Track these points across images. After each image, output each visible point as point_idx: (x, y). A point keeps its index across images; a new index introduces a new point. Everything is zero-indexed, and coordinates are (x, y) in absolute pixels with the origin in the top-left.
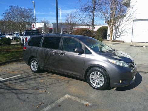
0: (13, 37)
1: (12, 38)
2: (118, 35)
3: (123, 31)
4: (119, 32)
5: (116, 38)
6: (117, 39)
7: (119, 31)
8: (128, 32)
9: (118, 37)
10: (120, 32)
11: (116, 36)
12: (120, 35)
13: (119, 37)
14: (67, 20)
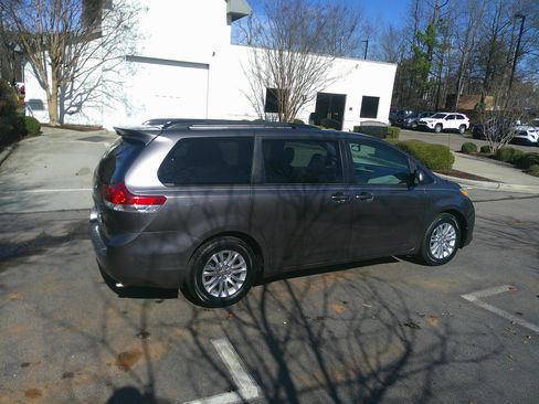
2: (71, 106)
3: (91, 90)
4: (74, 95)
5: (66, 116)
6: (68, 119)
7: (75, 87)
8: (114, 94)
9: (73, 113)
10: (80, 94)
11: (66, 107)
12: (79, 106)
13: (77, 111)
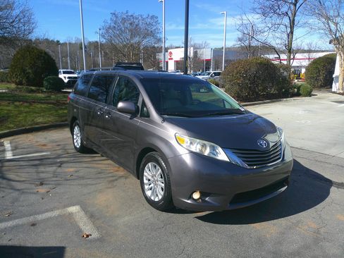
0: (69, 78)
1: (66, 81)
14: (240, 40)
